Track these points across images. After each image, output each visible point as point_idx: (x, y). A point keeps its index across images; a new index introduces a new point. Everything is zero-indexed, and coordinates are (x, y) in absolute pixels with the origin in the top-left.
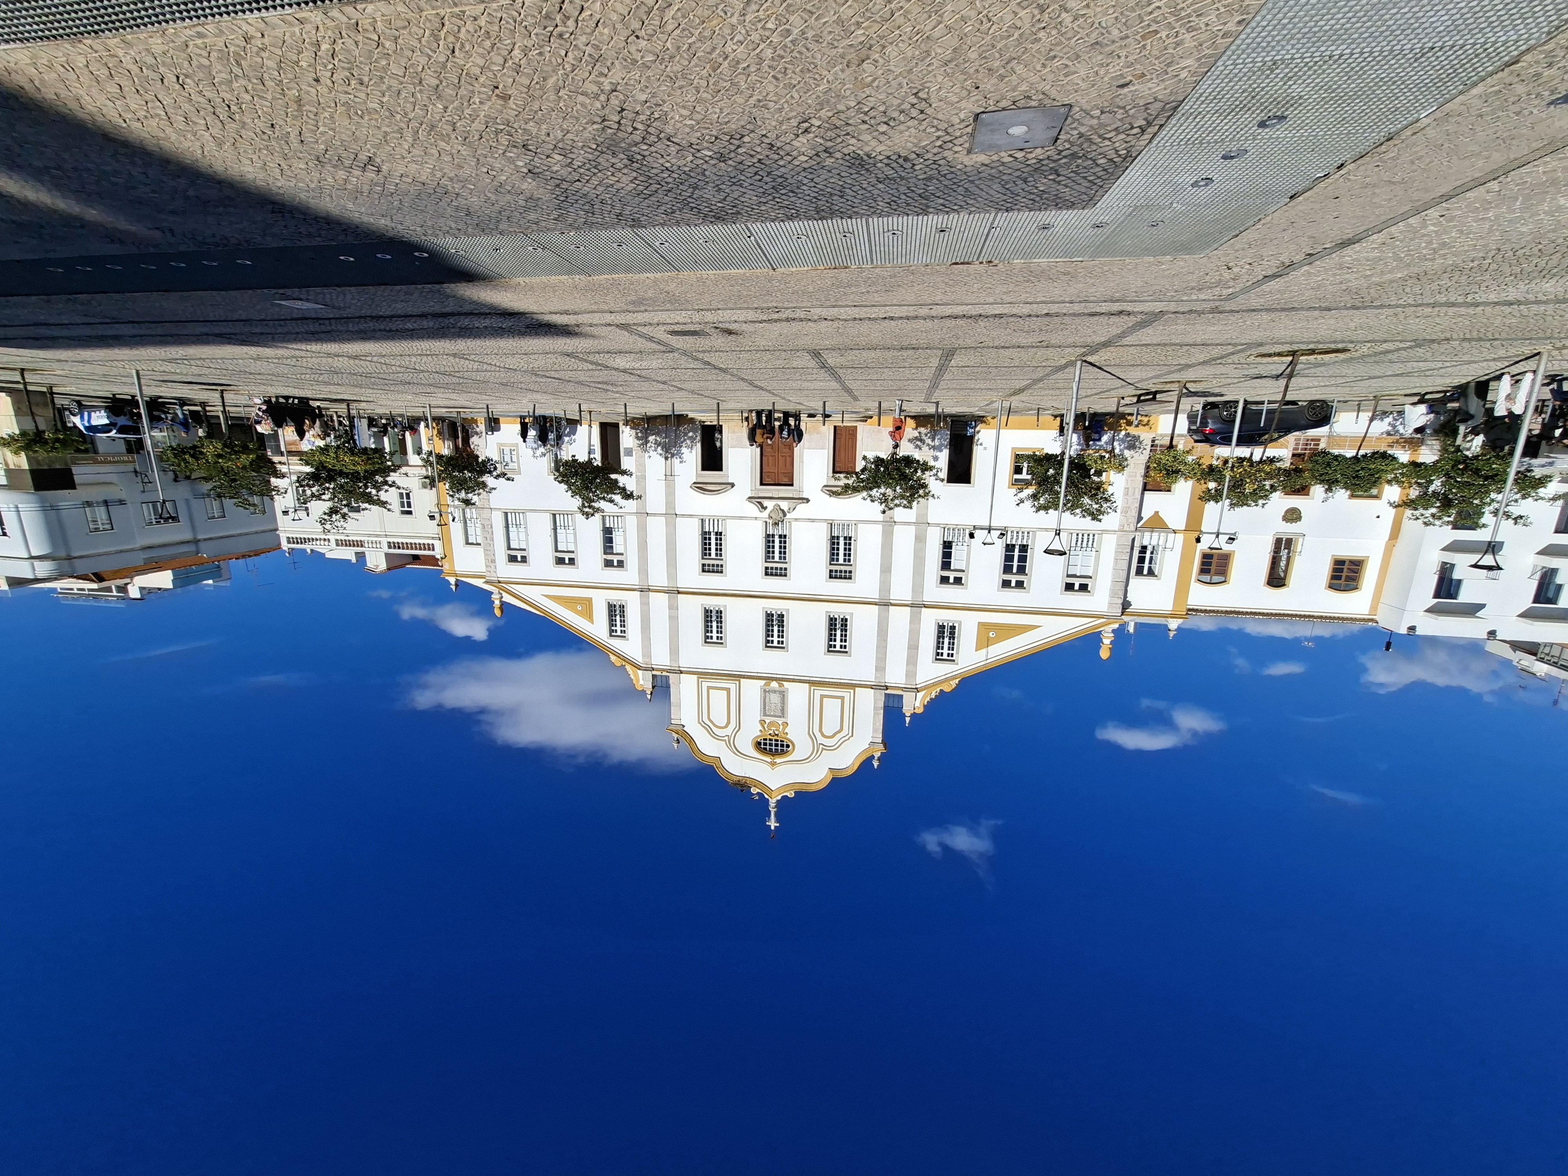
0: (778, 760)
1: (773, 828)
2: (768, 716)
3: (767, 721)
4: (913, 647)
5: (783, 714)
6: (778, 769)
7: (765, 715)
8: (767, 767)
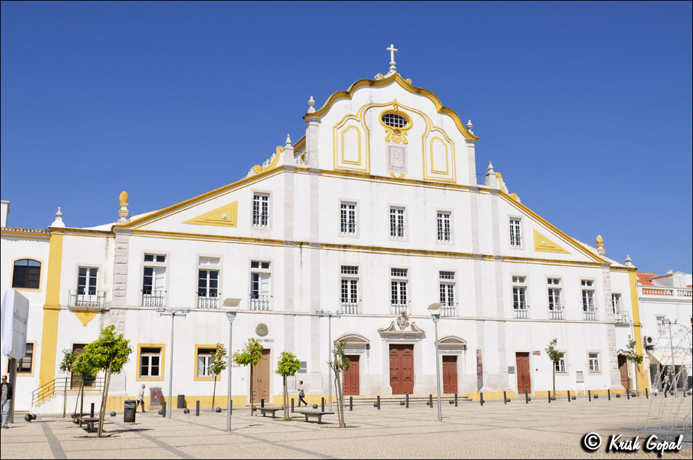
0: (391, 108)
1: (392, 46)
2: (401, 148)
3: (401, 143)
4: (289, 205)
5: (389, 150)
6: (391, 100)
7: (403, 149)
8: (400, 101)
